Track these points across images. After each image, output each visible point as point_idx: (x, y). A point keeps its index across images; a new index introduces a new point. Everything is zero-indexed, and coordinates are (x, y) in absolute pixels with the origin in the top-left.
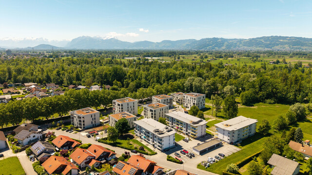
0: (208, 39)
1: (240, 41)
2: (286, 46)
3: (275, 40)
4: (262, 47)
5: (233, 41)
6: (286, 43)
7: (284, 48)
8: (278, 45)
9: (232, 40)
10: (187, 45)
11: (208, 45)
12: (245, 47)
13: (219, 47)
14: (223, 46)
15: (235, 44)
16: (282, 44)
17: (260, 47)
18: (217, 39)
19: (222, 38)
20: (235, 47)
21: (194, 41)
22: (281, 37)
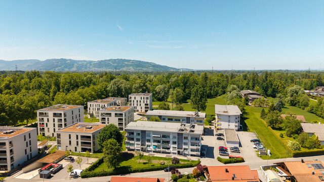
0: (55, 60)
1: (90, 62)
2: (131, 67)
3: (121, 62)
4: (112, 69)
5: (83, 63)
6: (130, 65)
7: (129, 69)
8: (124, 67)
9: (81, 61)
10: (28, 66)
11: (57, 66)
12: (96, 69)
13: (69, 68)
14: (73, 67)
15: (85, 65)
16: (127, 66)
17: (109, 68)
18: (65, 60)
19: (70, 60)
20: (86, 68)
21: (38, 62)
22: (125, 60)
